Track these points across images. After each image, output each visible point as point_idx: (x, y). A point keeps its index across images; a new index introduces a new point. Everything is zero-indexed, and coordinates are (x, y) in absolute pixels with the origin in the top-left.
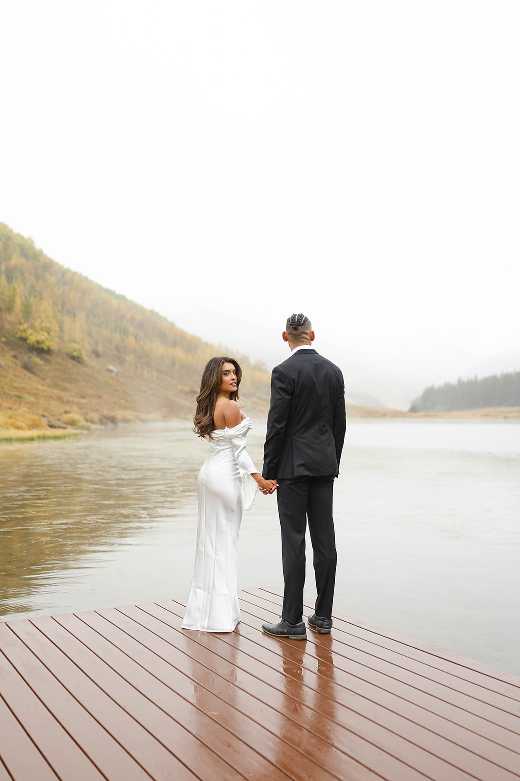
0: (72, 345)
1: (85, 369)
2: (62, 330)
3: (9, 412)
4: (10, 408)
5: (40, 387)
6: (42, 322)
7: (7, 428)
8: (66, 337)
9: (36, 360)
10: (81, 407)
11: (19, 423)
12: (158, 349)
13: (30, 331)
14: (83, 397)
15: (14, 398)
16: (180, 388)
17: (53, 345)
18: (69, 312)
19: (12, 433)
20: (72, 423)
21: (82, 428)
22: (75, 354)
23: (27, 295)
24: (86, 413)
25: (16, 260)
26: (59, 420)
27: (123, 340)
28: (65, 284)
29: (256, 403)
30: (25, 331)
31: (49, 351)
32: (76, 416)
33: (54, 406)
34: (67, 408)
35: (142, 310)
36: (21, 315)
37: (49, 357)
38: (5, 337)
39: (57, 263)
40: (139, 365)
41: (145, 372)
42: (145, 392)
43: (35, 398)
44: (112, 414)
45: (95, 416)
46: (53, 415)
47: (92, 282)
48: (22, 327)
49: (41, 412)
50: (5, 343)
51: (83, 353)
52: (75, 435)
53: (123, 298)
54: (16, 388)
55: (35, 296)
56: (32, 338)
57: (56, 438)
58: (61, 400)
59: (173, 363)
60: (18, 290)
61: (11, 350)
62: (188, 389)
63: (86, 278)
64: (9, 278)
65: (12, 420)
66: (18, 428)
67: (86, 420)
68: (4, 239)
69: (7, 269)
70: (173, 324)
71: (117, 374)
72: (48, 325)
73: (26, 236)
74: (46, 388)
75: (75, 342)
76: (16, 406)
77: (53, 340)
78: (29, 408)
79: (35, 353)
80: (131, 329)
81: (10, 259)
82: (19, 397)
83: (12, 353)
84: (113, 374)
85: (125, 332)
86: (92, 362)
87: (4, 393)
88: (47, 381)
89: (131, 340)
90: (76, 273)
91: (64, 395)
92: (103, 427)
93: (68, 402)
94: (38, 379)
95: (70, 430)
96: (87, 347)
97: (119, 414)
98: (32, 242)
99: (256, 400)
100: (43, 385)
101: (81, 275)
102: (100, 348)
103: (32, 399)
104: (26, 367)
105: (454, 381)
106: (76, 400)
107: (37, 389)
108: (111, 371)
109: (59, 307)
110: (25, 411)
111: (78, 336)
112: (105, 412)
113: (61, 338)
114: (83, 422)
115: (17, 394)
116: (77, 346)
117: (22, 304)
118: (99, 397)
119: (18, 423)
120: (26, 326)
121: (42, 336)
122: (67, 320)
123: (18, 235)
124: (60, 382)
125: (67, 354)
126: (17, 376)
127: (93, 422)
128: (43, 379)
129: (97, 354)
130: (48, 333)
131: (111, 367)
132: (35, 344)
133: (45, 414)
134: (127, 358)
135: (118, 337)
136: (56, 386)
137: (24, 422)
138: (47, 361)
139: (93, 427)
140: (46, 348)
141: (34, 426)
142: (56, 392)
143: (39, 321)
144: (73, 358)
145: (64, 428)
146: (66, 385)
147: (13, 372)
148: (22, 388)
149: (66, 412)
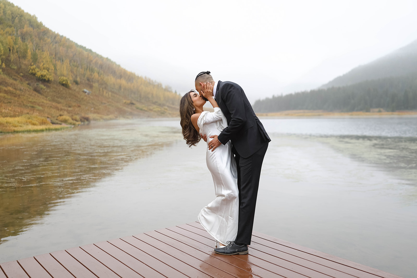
0: (62, 77)
1: (70, 91)
2: (55, 69)
3: (28, 116)
4: (28, 113)
5: (45, 101)
6: (44, 64)
7: (27, 125)
8: (58, 73)
9: (42, 86)
10: (69, 112)
11: (35, 122)
12: (111, 80)
13: (37, 70)
14: (70, 107)
15: (30, 108)
16: (124, 101)
17: (51, 78)
18: (59, 59)
19: (30, 127)
20: (65, 121)
21: (71, 124)
22: (64, 82)
23: (34, 48)
24: (72, 116)
25: (27, 29)
26: (57, 119)
27: (91, 75)
28: (56, 43)
29: (166, 109)
30: (34, 69)
31: (49, 81)
32: (66, 117)
33: (53, 111)
34: (61, 113)
35: (101, 57)
36: (31, 60)
37: (49, 85)
38: (22, 73)
39: (51, 31)
40: (101, 89)
41: (105, 93)
42: (105, 103)
43: (42, 107)
44: (87, 116)
45: (78, 117)
46: (54, 117)
47: (72, 42)
48: (32, 67)
49: (46, 115)
50: (22, 76)
51: (69, 82)
52: (67, 128)
53: (90, 51)
54: (31, 102)
55: (39, 50)
56: (39, 74)
57: (56, 130)
58: (57, 109)
59: (120, 87)
60: (29, 46)
61: (26, 80)
62: (129, 102)
63: (68, 39)
64: (23, 39)
65: (30, 120)
66: (34, 124)
67: (73, 119)
68: (19, 16)
69: (22, 33)
70: (119, 66)
71: (88, 94)
72: (48, 66)
73: (32, 14)
74: (48, 102)
75: (64, 76)
76: (32, 112)
77: (51, 75)
78: (39, 113)
79: (40, 82)
80: (96, 69)
81: (23, 28)
82: (33, 107)
83: (27, 82)
84: (87, 94)
85: (92, 70)
86: (74, 87)
87: (24, 105)
88: (48, 98)
89: (96, 75)
90: (62, 36)
91: (59, 105)
92: (82, 123)
93: (61, 110)
94: (43, 97)
95: (64, 125)
96: (71, 78)
97: (91, 116)
98: (36, 18)
99: (166, 107)
100: (46, 100)
101: (65, 37)
102: (78, 79)
103: (40, 108)
104: (36, 90)
105: (270, 97)
106: (66, 108)
107: (43, 102)
108: (86, 92)
109: (54, 56)
110: (37, 115)
111: (65, 72)
112: (83, 115)
113: (56, 74)
114: (71, 121)
115: (31, 105)
116: (65, 78)
117: (32, 54)
118: (79, 106)
119: (33, 122)
120: (34, 66)
121: (45, 72)
122: (59, 63)
123: (27, 13)
124: (56, 99)
125: (60, 83)
126: (31, 95)
127: (76, 120)
128: (46, 97)
129: (77, 83)
130: (48, 71)
131: (85, 90)
132: (41, 77)
133: (49, 116)
134: (94, 85)
135: (88, 73)
136: (53, 100)
137: (37, 121)
138: (48, 87)
139: (77, 123)
140: (47, 79)
141: (43, 123)
142: (54, 104)
143: (42, 64)
144: (63, 85)
145: (61, 124)
146: (59, 100)
147: (28, 93)
148: (34, 102)
149: (61, 115)
